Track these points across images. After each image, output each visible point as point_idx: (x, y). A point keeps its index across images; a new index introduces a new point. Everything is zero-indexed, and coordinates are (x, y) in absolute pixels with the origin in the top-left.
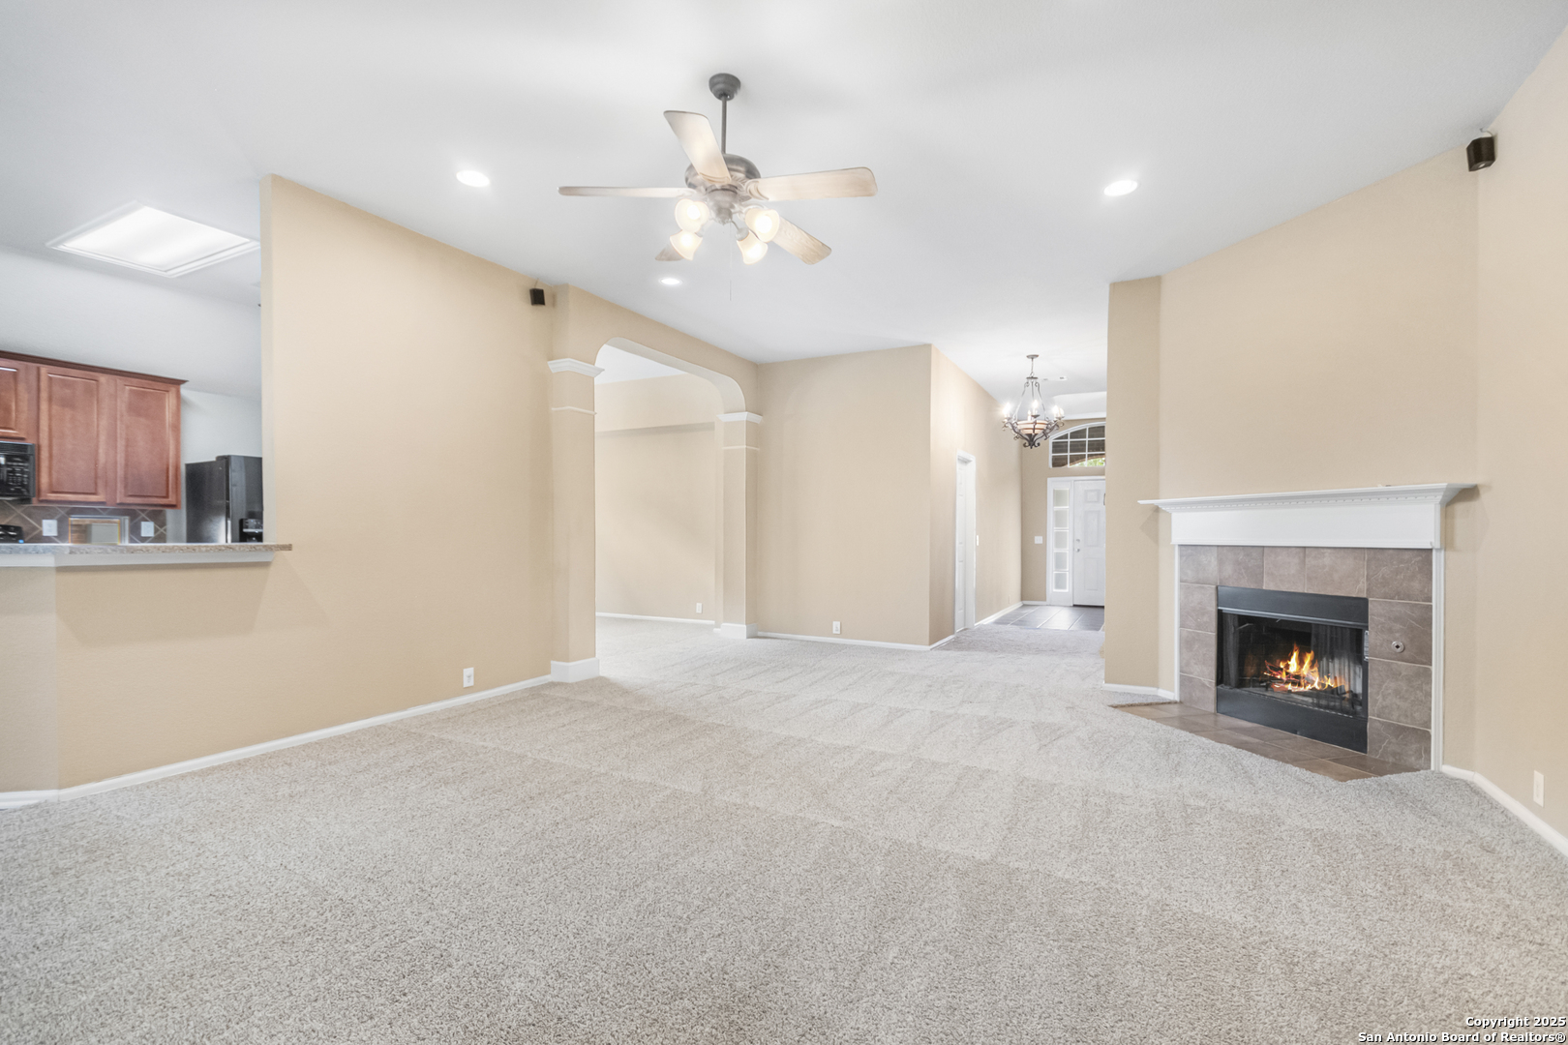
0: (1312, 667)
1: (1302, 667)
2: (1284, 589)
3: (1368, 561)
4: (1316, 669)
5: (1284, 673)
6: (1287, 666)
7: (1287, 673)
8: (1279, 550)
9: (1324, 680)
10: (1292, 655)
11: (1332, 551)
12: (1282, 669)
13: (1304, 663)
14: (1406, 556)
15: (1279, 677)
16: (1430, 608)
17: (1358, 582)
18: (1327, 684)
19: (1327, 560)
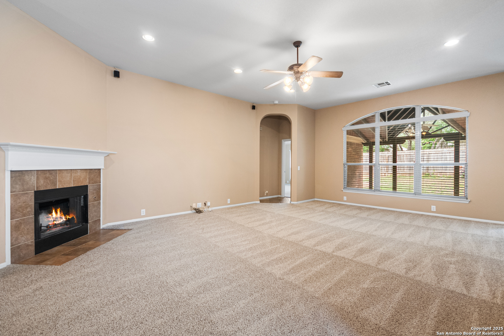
0: (61, 213)
1: (57, 214)
2: (65, 187)
3: (89, 173)
4: (62, 213)
5: (52, 218)
6: (52, 215)
7: (53, 218)
8: (63, 171)
9: (66, 216)
10: (53, 211)
11: (80, 170)
12: (50, 217)
13: (57, 213)
14: (96, 171)
15: (50, 220)
16: (100, 185)
17: (86, 180)
18: (67, 217)
19: (79, 174)
